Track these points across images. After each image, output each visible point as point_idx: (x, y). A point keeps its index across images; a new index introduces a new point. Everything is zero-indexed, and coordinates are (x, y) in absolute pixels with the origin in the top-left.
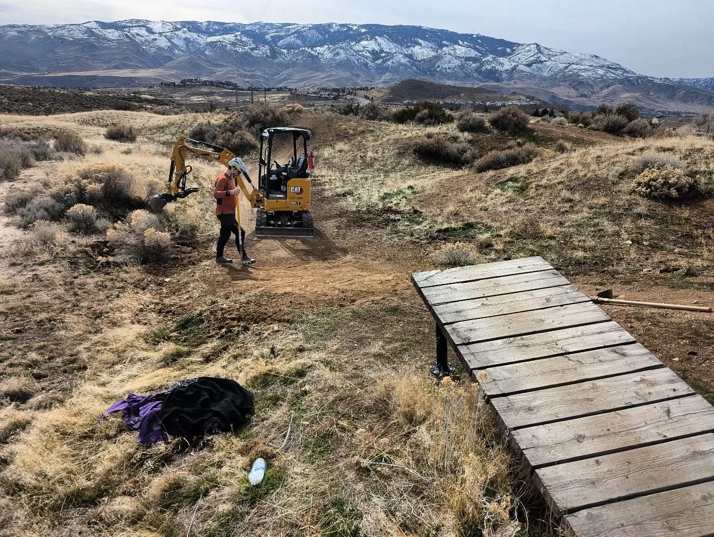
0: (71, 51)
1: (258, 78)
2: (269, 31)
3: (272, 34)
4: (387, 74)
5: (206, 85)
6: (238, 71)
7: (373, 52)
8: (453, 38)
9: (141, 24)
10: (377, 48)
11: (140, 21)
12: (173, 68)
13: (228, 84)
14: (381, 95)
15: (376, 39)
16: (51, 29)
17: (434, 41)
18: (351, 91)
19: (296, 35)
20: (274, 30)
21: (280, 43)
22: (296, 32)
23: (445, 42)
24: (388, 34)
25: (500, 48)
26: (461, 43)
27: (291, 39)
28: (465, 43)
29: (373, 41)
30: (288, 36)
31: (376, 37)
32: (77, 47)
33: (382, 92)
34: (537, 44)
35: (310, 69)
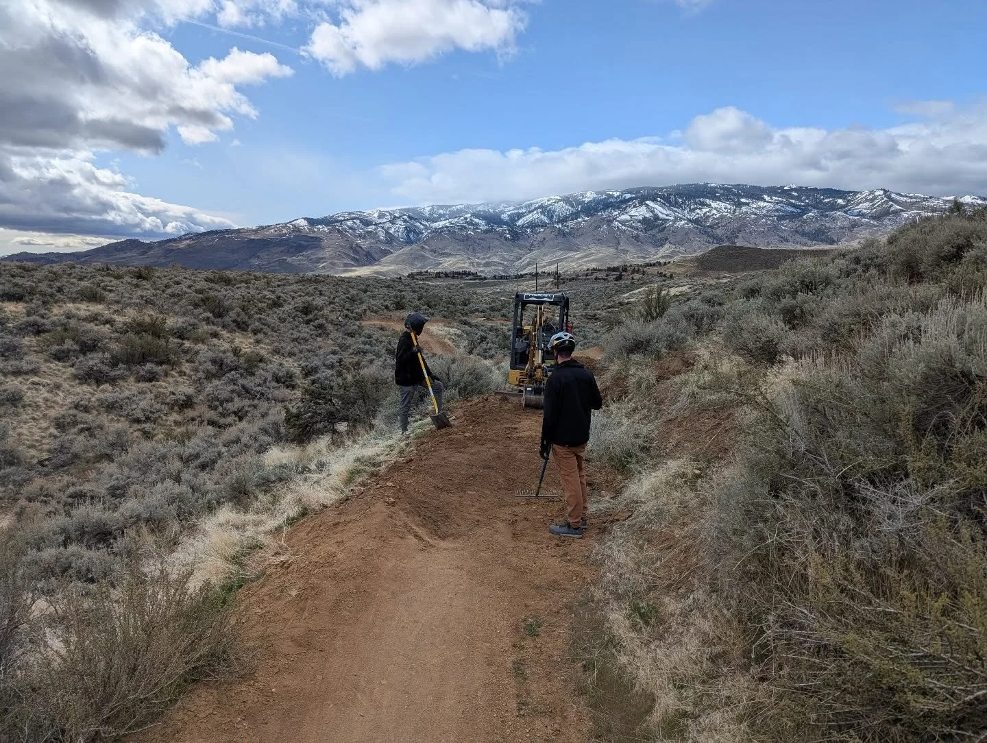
0: (276, 253)
1: (496, 265)
2: (506, 210)
3: (509, 213)
4: (666, 246)
5: (440, 277)
6: (470, 259)
7: (645, 221)
8: (756, 193)
9: (353, 216)
10: (648, 215)
11: (353, 213)
12: (391, 263)
13: (468, 274)
14: (684, 270)
15: (647, 205)
16: (256, 231)
17: (728, 200)
18: (637, 269)
19: (540, 210)
20: (512, 208)
21: (520, 223)
22: (540, 207)
23: (743, 200)
24: (663, 197)
25: (827, 200)
26: (767, 198)
27: (535, 216)
28: (774, 198)
29: (644, 207)
30: (530, 212)
31: (647, 202)
32: (282, 248)
33: (684, 266)
34: (884, 190)
35: (560, 250)
